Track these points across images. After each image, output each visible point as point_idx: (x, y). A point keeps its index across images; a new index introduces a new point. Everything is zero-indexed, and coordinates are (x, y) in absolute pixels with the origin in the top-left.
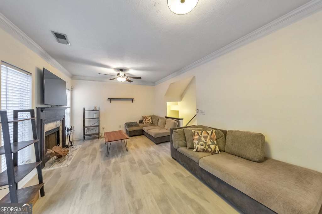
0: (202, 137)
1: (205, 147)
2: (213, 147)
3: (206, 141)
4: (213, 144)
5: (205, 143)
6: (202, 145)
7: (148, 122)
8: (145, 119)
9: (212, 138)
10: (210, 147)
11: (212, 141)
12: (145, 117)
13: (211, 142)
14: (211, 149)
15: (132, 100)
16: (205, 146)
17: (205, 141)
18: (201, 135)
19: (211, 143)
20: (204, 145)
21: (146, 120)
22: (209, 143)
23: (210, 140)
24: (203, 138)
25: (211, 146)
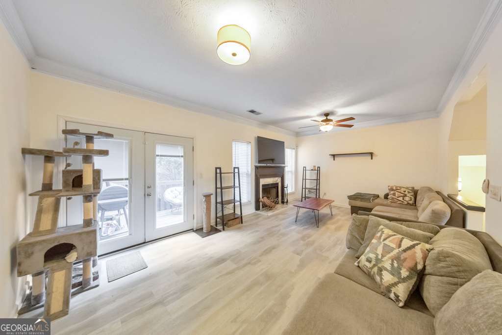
0: (382, 245)
1: (372, 268)
2: (387, 278)
3: (383, 256)
4: (395, 272)
5: (378, 261)
6: (369, 261)
7: (401, 199)
8: (392, 192)
9: (402, 258)
10: (381, 275)
11: (396, 265)
12: (394, 188)
13: (392, 264)
14: (381, 279)
15: (371, 154)
16: (374, 265)
17: (380, 257)
18: (385, 240)
19: (389, 268)
20: (373, 262)
21: (394, 194)
22: (385, 266)
23: (393, 261)
24: (382, 249)
25: (384, 273)
